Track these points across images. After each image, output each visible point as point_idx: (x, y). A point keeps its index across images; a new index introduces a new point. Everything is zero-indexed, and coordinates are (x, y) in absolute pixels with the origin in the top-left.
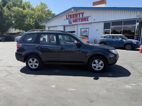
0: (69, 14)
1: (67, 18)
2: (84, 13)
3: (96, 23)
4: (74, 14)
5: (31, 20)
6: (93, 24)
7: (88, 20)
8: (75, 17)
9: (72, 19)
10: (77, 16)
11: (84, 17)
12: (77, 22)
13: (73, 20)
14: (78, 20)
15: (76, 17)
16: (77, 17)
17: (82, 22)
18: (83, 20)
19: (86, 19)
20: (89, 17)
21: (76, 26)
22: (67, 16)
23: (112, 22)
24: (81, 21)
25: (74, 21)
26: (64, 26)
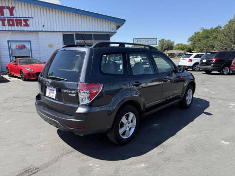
2: (13, 8)
3: (47, 33)
6: (40, 34)
7: (27, 25)
11: (15, 16)
17: (13, 27)
18: (13, 23)
19: (23, 23)
20: (30, 19)
23: (76, 34)
24: (9, 25)
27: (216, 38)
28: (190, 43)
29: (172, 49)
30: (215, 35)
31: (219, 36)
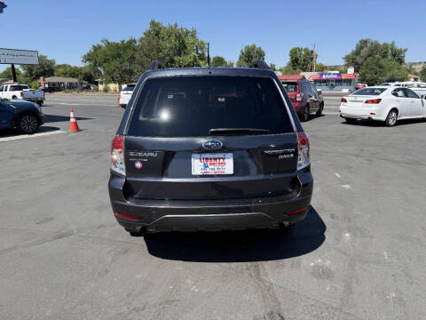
27: (133, 58)
28: (88, 63)
29: (53, 75)
30: (130, 53)
31: (137, 56)
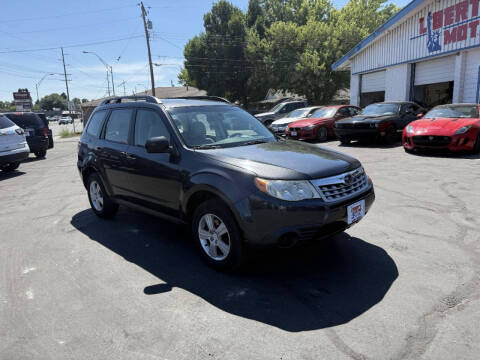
0: (433, 12)
1: (423, 31)
4: (451, 8)
5: (313, 57)
8: (454, 18)
9: (441, 30)
10: (467, 10)
12: (465, 38)
13: (446, 33)
14: (469, 30)
15: (457, 20)
16: (465, 17)
21: (459, 59)
22: (422, 20)
25: (449, 38)
26: (413, 66)
